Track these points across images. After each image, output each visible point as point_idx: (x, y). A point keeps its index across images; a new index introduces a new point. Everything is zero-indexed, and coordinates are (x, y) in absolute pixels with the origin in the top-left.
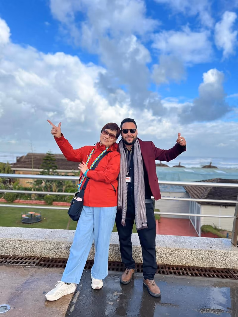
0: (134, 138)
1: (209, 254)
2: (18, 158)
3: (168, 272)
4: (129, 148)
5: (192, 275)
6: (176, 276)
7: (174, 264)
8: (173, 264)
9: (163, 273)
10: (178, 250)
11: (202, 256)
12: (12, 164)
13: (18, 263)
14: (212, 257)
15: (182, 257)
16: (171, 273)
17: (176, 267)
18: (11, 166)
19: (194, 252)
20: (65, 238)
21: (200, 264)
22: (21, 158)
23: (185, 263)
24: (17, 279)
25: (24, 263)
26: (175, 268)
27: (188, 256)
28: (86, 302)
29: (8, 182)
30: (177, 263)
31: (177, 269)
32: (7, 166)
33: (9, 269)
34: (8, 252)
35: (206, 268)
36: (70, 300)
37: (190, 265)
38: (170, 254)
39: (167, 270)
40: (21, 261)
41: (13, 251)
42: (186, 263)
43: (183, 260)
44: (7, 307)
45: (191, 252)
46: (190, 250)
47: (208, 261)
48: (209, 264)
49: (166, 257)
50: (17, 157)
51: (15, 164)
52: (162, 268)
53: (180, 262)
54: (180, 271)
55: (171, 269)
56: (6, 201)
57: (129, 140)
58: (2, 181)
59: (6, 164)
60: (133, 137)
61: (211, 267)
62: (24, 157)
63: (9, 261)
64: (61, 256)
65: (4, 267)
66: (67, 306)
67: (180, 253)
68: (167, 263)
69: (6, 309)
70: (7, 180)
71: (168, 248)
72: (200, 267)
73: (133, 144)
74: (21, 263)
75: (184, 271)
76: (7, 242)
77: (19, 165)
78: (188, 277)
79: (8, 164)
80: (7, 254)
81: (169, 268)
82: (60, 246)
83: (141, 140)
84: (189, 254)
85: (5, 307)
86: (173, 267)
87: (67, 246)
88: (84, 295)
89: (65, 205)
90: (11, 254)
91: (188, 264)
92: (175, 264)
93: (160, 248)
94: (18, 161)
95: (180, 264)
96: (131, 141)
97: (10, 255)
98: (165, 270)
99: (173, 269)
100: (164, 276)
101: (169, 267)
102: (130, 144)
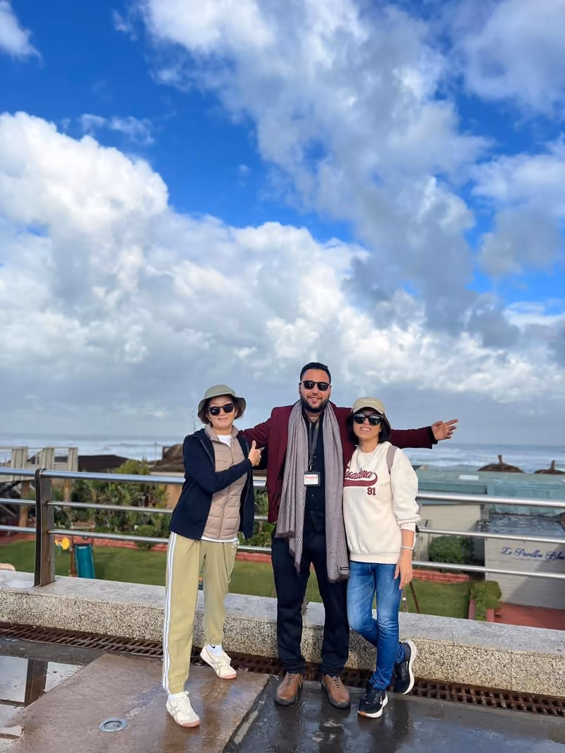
0: (323, 400)
1: (554, 664)
2: (166, 450)
3: (455, 697)
4: (314, 418)
5: (509, 706)
6: (470, 707)
7: (471, 683)
8: (469, 683)
9: (444, 697)
10: (479, 651)
11: (538, 669)
12: (152, 463)
13: (147, 652)
14: (561, 672)
15: (490, 668)
16: (460, 699)
17: (476, 689)
18: (150, 466)
19: (518, 656)
20: (239, 609)
21: (532, 688)
22: (173, 448)
23: (497, 681)
24: (143, 679)
25: (158, 653)
26: (472, 691)
27: (504, 667)
28: (268, 732)
29: (143, 503)
30: (478, 682)
31: (478, 693)
32: (142, 467)
33: (130, 662)
34: (131, 631)
35: (548, 697)
36: (238, 723)
37: (509, 688)
38: (462, 660)
39: (453, 692)
40: (153, 650)
41: (139, 631)
42: (499, 681)
43: (493, 674)
44: (120, 723)
45: (511, 656)
46: (508, 653)
47: (553, 681)
48: (555, 688)
49: (452, 666)
50: (164, 448)
51: (158, 463)
52: (443, 688)
53: (486, 679)
54: (483, 698)
55: (463, 691)
56: (136, 547)
57: (314, 403)
58: (131, 501)
59: (139, 462)
60: (321, 399)
61: (559, 695)
62: (179, 448)
63: (131, 647)
64: (231, 647)
65: (121, 658)
66: (231, 733)
67: (485, 657)
68: (456, 680)
69: (118, 726)
70: (141, 500)
71: (456, 644)
72: (534, 694)
73: (321, 410)
74: (152, 654)
75: (493, 699)
76: (129, 611)
77: (166, 466)
78: (499, 711)
79: (145, 462)
80: (128, 636)
81: (459, 690)
82: (229, 626)
83: (335, 405)
84: (507, 661)
85: (117, 723)
86: (468, 688)
87: (242, 626)
88: (266, 720)
89: (264, 560)
90: (136, 635)
91: (503, 686)
92: (474, 684)
93: (440, 643)
94: (165, 455)
95: (486, 685)
96: (317, 405)
97: (134, 638)
98: (447, 692)
99: (468, 692)
100: (442, 703)
101: (459, 687)
102: (314, 411)
